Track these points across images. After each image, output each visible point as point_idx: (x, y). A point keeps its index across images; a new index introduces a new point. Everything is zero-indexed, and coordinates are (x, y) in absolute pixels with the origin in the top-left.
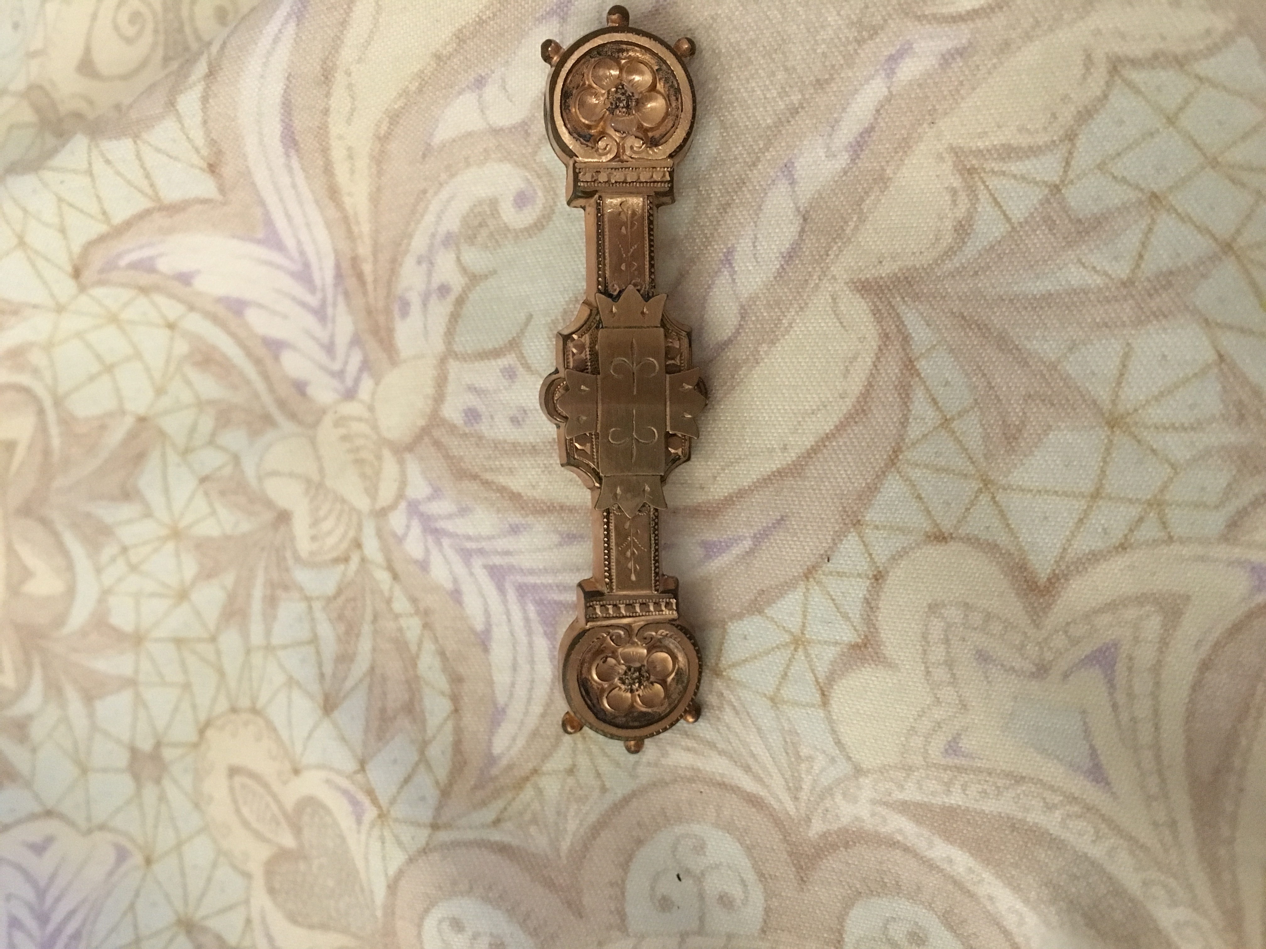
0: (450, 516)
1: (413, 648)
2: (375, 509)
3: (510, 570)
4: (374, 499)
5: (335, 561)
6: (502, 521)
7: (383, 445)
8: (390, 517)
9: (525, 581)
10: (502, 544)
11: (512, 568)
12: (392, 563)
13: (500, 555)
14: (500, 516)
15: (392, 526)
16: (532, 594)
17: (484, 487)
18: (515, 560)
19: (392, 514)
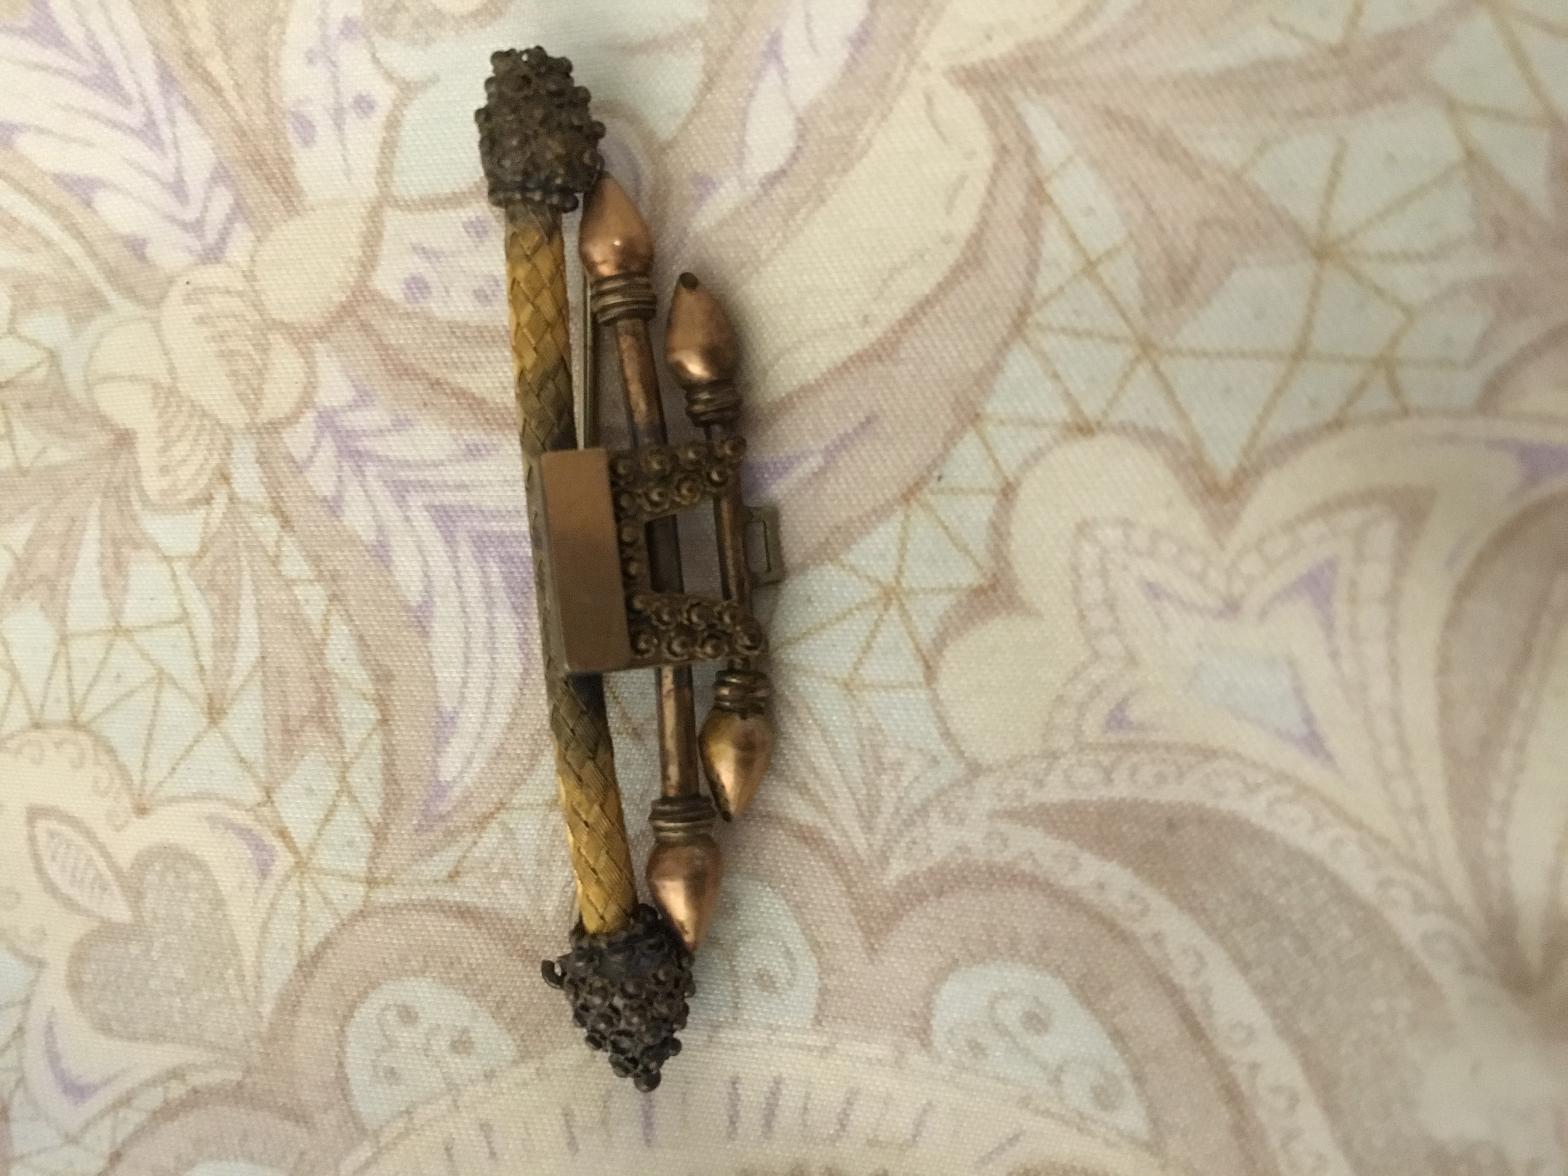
0: (381, 432)
1: (318, 631)
2: (255, 424)
3: (464, 512)
4: (254, 409)
5: (193, 503)
6: (456, 440)
7: (269, 329)
8: (284, 435)
9: (487, 529)
10: (454, 473)
11: (467, 510)
12: (281, 504)
13: (450, 491)
14: (454, 431)
15: (287, 448)
16: (496, 547)
17: (433, 389)
18: (472, 498)
19: (289, 430)
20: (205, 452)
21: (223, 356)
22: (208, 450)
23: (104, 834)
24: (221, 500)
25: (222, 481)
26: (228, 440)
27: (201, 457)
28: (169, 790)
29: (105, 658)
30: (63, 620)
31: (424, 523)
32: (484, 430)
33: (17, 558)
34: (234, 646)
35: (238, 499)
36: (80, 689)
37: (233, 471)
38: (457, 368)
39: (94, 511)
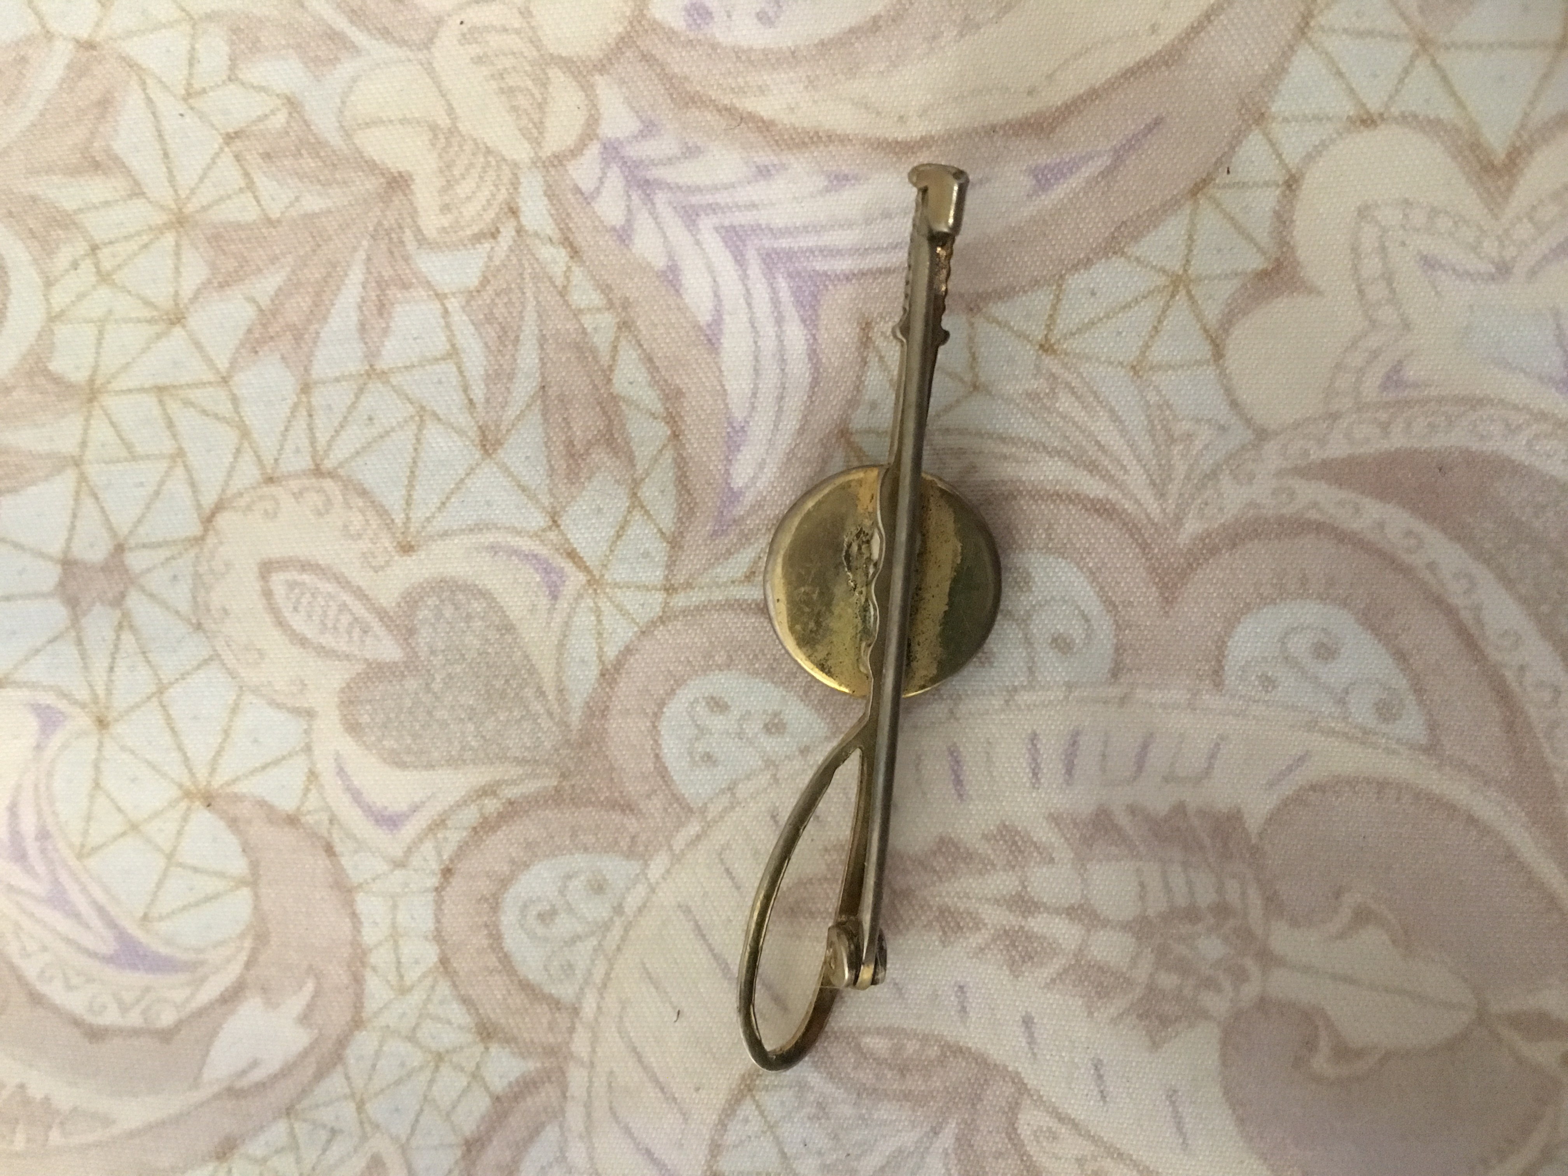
0: (670, 161)
1: (605, 358)
2: (540, 158)
3: (754, 231)
4: (537, 143)
5: (478, 238)
6: (746, 163)
7: (547, 64)
8: (568, 167)
9: (775, 246)
10: (744, 194)
11: (756, 229)
12: (569, 235)
13: (741, 211)
14: (745, 155)
15: (573, 180)
16: (785, 263)
17: (721, 115)
18: (762, 217)
19: (573, 162)
20: (492, 188)
21: (503, 93)
22: (496, 186)
23: (360, 577)
24: (507, 233)
25: (509, 214)
26: (515, 174)
27: (487, 193)
28: (440, 523)
29: (354, 403)
30: (307, 370)
31: (713, 243)
32: (773, 151)
33: (261, 310)
34: (511, 377)
35: (526, 231)
36: (322, 438)
37: (521, 204)
38: (744, 92)
39: (361, 255)
